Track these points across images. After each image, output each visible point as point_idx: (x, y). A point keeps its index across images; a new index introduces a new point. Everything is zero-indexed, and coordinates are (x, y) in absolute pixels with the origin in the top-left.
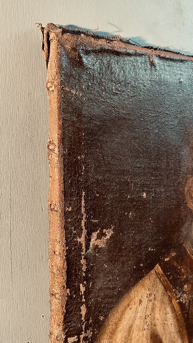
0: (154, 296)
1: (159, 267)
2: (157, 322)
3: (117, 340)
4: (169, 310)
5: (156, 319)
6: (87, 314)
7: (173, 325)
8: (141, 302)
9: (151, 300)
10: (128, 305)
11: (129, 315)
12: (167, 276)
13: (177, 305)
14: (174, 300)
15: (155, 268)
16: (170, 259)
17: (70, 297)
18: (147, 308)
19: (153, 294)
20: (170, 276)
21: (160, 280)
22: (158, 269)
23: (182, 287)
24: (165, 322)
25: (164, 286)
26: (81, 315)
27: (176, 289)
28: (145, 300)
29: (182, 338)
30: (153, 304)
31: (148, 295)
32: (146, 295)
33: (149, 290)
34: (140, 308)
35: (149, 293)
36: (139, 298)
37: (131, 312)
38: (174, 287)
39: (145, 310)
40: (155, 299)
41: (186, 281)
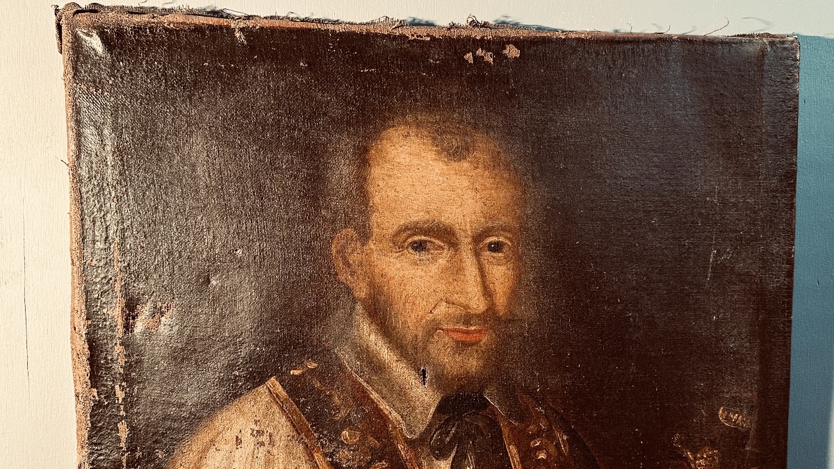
0: (268, 437)
1: (278, 384)
6: (130, 440)
9: (262, 444)
10: (212, 442)
11: (214, 460)
12: (297, 403)
13: (325, 466)
14: (317, 456)
15: (269, 383)
16: (303, 374)
17: (98, 405)
18: (255, 457)
19: (266, 432)
20: (305, 404)
21: (282, 408)
22: (274, 386)
23: (338, 433)
25: (292, 423)
26: (119, 440)
27: (321, 433)
28: (248, 440)
30: (269, 452)
31: (255, 432)
32: (250, 431)
33: (256, 422)
34: (238, 453)
35: (257, 428)
36: (235, 432)
37: (219, 456)
38: (318, 429)
39: (250, 459)
40: (272, 443)
41: (347, 423)
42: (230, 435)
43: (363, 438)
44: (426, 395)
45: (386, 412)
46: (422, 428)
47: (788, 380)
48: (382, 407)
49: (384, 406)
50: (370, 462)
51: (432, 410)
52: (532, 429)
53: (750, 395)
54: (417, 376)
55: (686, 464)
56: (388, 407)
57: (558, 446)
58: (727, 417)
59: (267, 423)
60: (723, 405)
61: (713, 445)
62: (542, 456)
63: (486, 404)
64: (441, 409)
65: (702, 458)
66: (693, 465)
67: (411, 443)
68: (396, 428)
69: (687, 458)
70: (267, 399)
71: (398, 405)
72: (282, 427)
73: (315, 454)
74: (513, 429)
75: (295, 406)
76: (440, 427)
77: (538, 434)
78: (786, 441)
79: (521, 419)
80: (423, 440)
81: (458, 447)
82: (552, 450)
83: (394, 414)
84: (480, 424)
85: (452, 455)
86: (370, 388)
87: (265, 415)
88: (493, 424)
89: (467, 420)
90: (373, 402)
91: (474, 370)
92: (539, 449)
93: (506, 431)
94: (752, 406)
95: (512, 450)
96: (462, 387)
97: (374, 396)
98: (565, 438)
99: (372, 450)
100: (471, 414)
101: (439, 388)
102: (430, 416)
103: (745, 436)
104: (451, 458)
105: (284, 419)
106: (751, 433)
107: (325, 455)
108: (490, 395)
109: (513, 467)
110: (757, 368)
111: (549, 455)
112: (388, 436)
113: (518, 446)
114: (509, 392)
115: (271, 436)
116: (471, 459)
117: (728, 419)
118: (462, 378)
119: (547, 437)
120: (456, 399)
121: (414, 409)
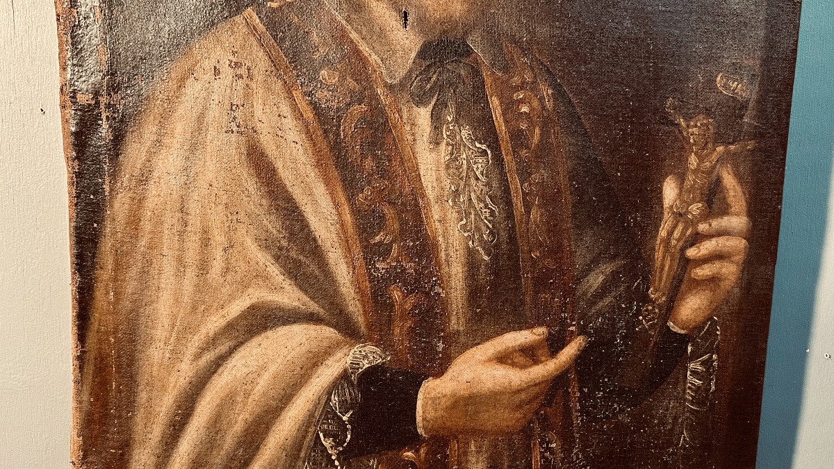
0: (246, 71)
1: (255, 16)
2: (258, 125)
3: (176, 135)
4: (285, 109)
5: (256, 118)
6: (110, 63)
7: (299, 146)
8: (217, 72)
9: (241, 77)
10: (191, 71)
11: (193, 89)
12: (275, 37)
14: (296, 94)
15: (245, 14)
16: (282, 7)
17: (78, 26)
18: (234, 90)
19: (244, 64)
20: (283, 40)
21: (259, 41)
22: (251, 18)
23: (317, 72)
24: (279, 133)
25: (270, 57)
27: (300, 71)
28: (227, 72)
29: (327, 184)
30: (247, 85)
31: (233, 64)
32: (228, 62)
33: (234, 53)
34: (216, 84)
35: (234, 60)
36: (213, 62)
37: (198, 86)
38: (296, 66)
39: (228, 91)
40: (250, 77)
41: (325, 62)
42: (208, 64)
43: (343, 78)
44: (407, 38)
45: (366, 55)
46: (401, 73)
47: (795, 51)
48: (361, 48)
49: (364, 48)
50: (349, 104)
51: (413, 55)
52: (516, 80)
53: (753, 62)
54: (398, 18)
55: (677, 132)
56: (367, 49)
57: (541, 100)
58: (725, 84)
59: (245, 55)
60: (722, 72)
61: (708, 112)
62: (525, 109)
63: (469, 52)
64: (422, 54)
65: (696, 126)
66: (685, 134)
67: (391, 87)
68: (375, 71)
69: (679, 125)
70: (244, 30)
71: (378, 47)
72: (261, 62)
73: (294, 92)
74: (496, 80)
75: (273, 41)
76: (421, 73)
77: (522, 87)
78: (789, 117)
79: (506, 69)
80: (402, 85)
81: (439, 95)
82: (536, 104)
83: (374, 57)
84: (462, 73)
85: (433, 103)
86: (349, 27)
87: (243, 47)
88: (476, 72)
89: (448, 67)
90: (352, 42)
91: (458, 15)
92: (521, 101)
93: (488, 81)
94: (753, 75)
95: (495, 102)
96: (445, 32)
97: (354, 35)
98: (550, 92)
99: (352, 92)
100: (453, 61)
101: (421, 31)
102: (411, 61)
103: (744, 106)
104: (431, 107)
105: (261, 53)
106: (751, 105)
107: (305, 94)
108: (474, 41)
109: (494, 118)
110: (762, 33)
111: (532, 109)
112: (368, 78)
113: (500, 98)
114: (494, 40)
115: (249, 70)
116: (452, 108)
117: (726, 86)
118: (445, 23)
119: (532, 90)
120: (438, 45)
121: (395, 52)
